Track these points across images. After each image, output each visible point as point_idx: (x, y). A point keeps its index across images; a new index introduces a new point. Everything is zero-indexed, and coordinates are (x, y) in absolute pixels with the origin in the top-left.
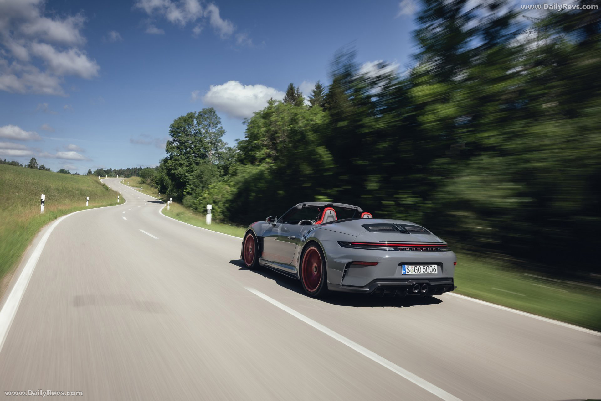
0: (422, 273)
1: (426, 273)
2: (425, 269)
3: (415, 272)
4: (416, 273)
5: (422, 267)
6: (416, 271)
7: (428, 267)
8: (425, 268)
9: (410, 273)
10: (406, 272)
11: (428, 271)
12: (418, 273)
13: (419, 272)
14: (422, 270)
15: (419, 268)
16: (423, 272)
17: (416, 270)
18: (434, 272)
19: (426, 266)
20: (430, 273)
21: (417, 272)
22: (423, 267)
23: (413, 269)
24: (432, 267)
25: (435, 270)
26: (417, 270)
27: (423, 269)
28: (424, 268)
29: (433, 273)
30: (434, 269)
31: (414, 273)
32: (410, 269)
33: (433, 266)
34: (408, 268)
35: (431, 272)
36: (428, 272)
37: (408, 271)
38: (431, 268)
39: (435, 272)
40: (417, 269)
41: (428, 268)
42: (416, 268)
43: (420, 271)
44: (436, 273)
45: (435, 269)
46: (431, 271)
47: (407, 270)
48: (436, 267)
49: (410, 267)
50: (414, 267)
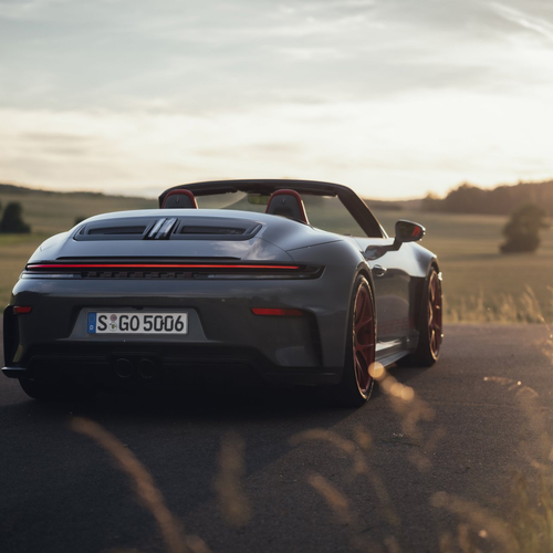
0: (141, 331)
1: (153, 331)
2: (150, 322)
3: (121, 329)
4: (125, 332)
5: (141, 316)
6: (124, 326)
7: (161, 317)
8: (152, 320)
9: (107, 331)
10: (97, 328)
11: (158, 327)
12: (130, 331)
13: (132, 329)
14: (142, 325)
15: (135, 320)
16: (145, 329)
17: (124, 323)
18: (177, 329)
19: (154, 315)
20: (163, 332)
21: (127, 329)
22: (146, 317)
23: (117, 322)
24: (171, 317)
25: (179, 326)
26: (127, 324)
27: (145, 322)
28: (148, 319)
29: (174, 331)
30: (178, 322)
31: (118, 331)
32: (108, 322)
33: (175, 316)
34: (103, 319)
35: (166, 330)
36: (160, 330)
37: (103, 327)
38: (169, 320)
39: (180, 329)
40: (128, 321)
41: (159, 320)
42: (124, 320)
43: (135, 326)
44: (184, 331)
45: (182, 323)
46: (169, 327)
47: (98, 324)
48: (184, 318)
49: (109, 315)
50: (118, 315)
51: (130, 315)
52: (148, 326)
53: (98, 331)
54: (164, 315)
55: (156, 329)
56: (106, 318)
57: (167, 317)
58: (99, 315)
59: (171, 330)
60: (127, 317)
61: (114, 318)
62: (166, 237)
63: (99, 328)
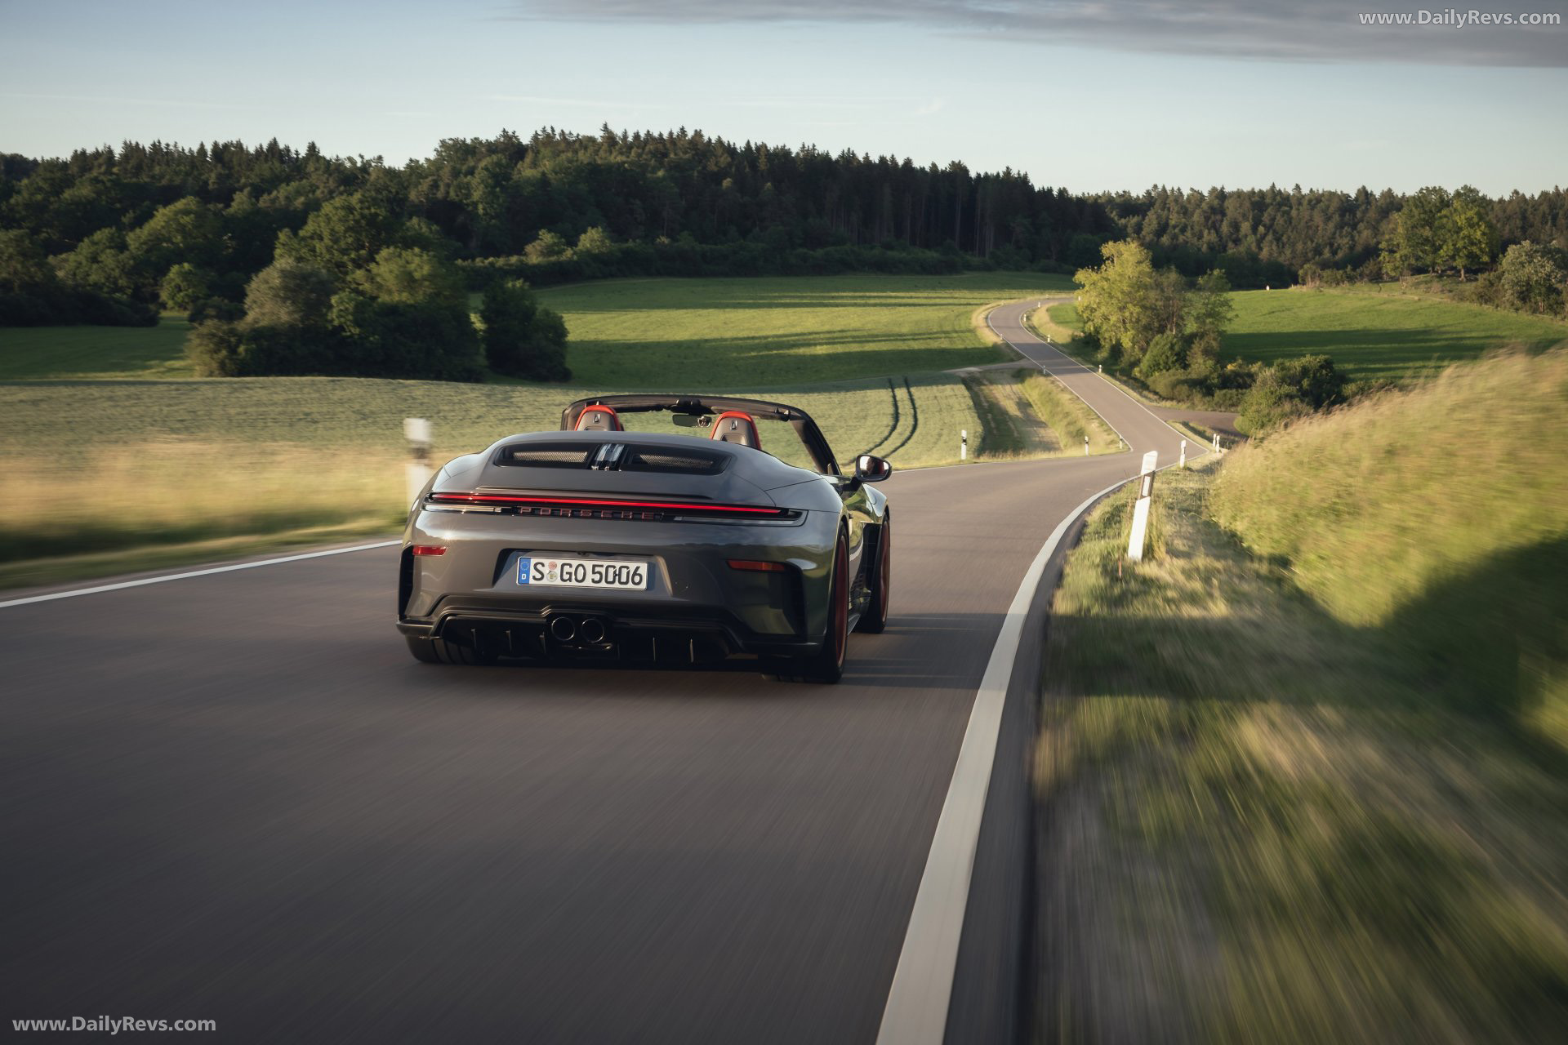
0: (588, 583)
1: (603, 584)
2: (600, 573)
3: (562, 580)
4: (568, 583)
5: (589, 564)
6: (566, 577)
7: (614, 567)
8: (603, 570)
9: (545, 582)
10: (531, 577)
11: (610, 579)
12: (574, 583)
13: (577, 580)
14: (590, 576)
15: (581, 570)
16: (593, 581)
17: (567, 573)
18: (634, 583)
19: (606, 564)
20: (617, 585)
21: (570, 579)
22: (594, 566)
23: (558, 569)
24: (627, 568)
25: (637, 579)
26: (570, 574)
27: (594, 573)
28: (597, 569)
29: (630, 586)
30: (635, 574)
31: (558, 582)
32: (546, 570)
33: (632, 566)
34: (539, 567)
35: (621, 583)
36: (613, 582)
37: (539, 576)
38: (624, 571)
39: (639, 583)
40: (573, 570)
41: (611, 571)
42: (567, 569)
43: (580, 578)
44: (642, 586)
45: (640, 576)
46: (624, 579)
47: (533, 572)
48: (644, 568)
49: (546, 562)
50: (559, 562)
51: (575, 563)
52: (597, 577)
53: (532, 581)
54: (618, 564)
55: (607, 582)
56: (543, 565)
57: (621, 568)
58: (533, 561)
59: (627, 583)
60: (571, 566)
61: (554, 566)
62: (615, 466)
63: (534, 578)
